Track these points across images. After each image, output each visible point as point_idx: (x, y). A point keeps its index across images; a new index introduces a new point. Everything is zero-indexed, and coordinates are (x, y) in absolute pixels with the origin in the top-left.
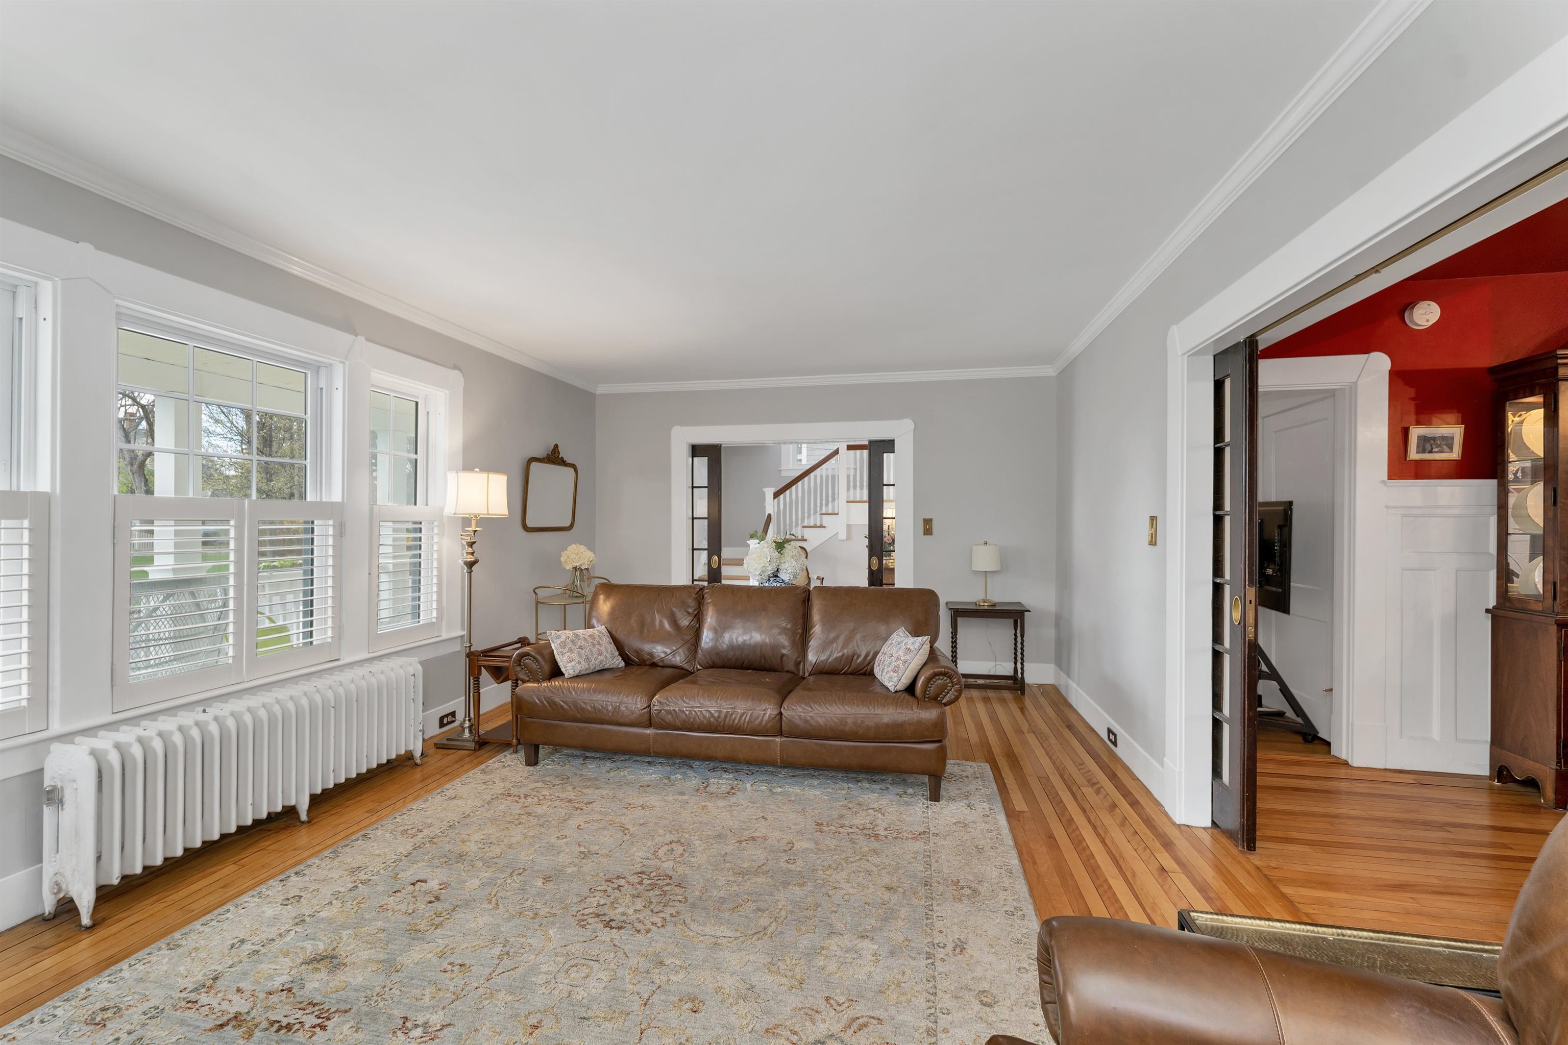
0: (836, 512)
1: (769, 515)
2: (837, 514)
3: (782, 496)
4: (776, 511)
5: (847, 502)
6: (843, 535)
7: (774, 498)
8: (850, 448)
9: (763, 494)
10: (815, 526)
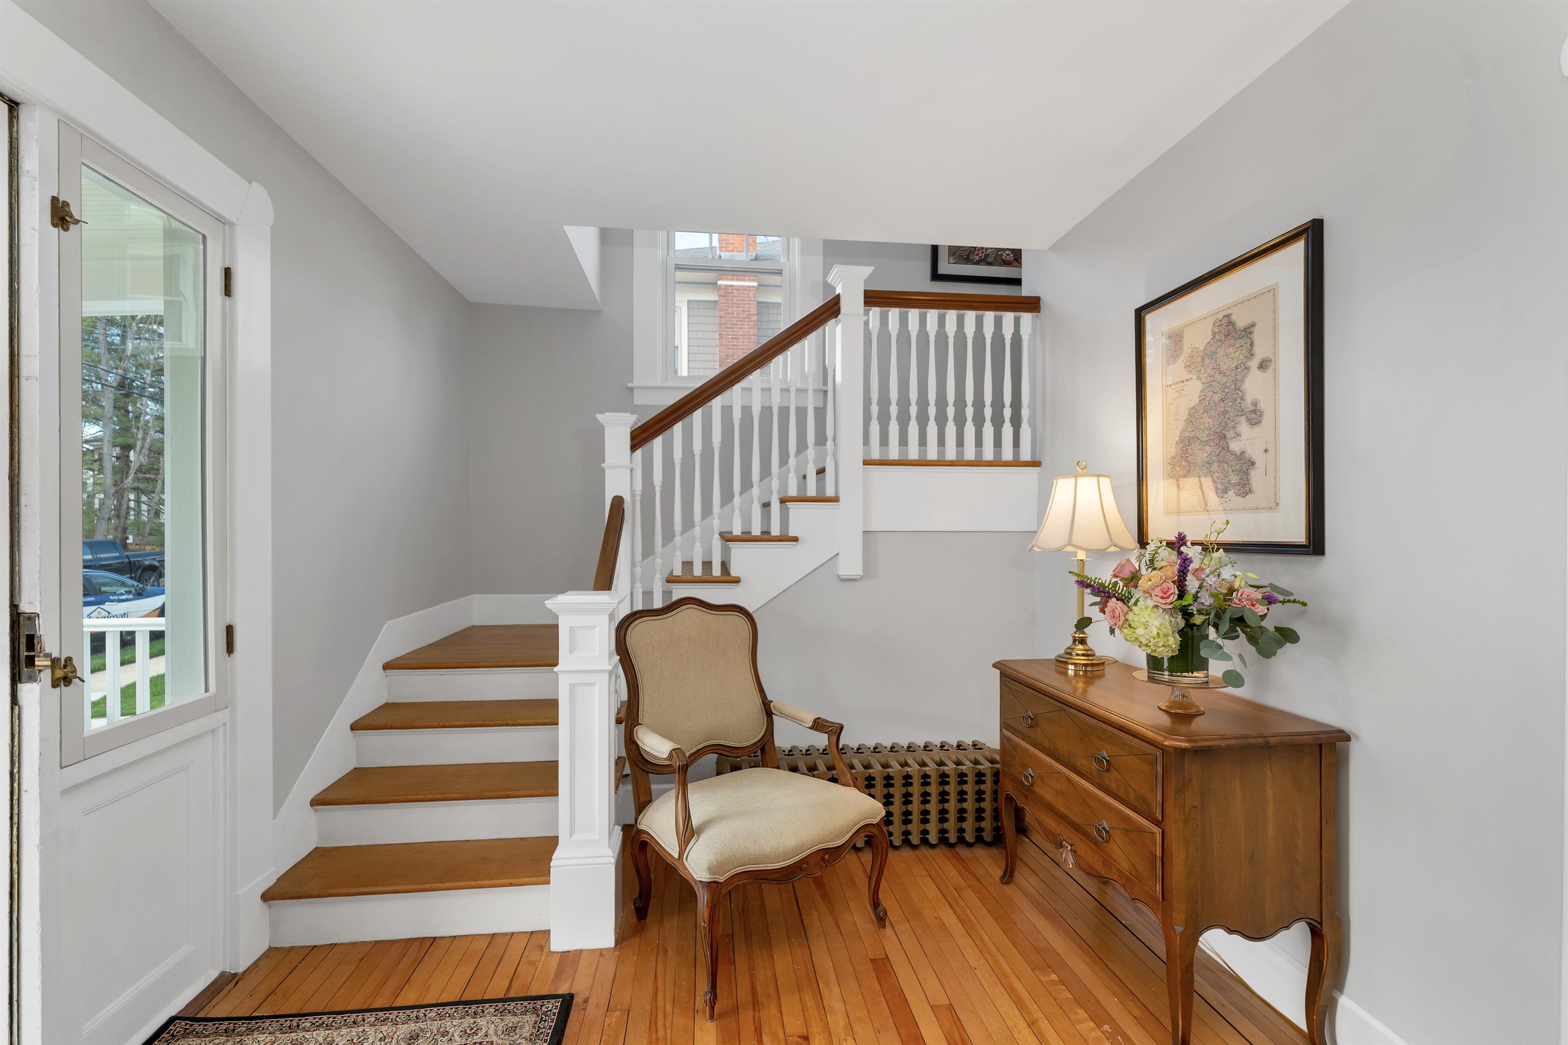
0: (830, 492)
1: (618, 503)
2: (835, 499)
3: (658, 443)
4: (639, 487)
5: (866, 463)
6: (851, 565)
7: (633, 448)
8: (873, 298)
9: (600, 432)
10: (766, 537)
